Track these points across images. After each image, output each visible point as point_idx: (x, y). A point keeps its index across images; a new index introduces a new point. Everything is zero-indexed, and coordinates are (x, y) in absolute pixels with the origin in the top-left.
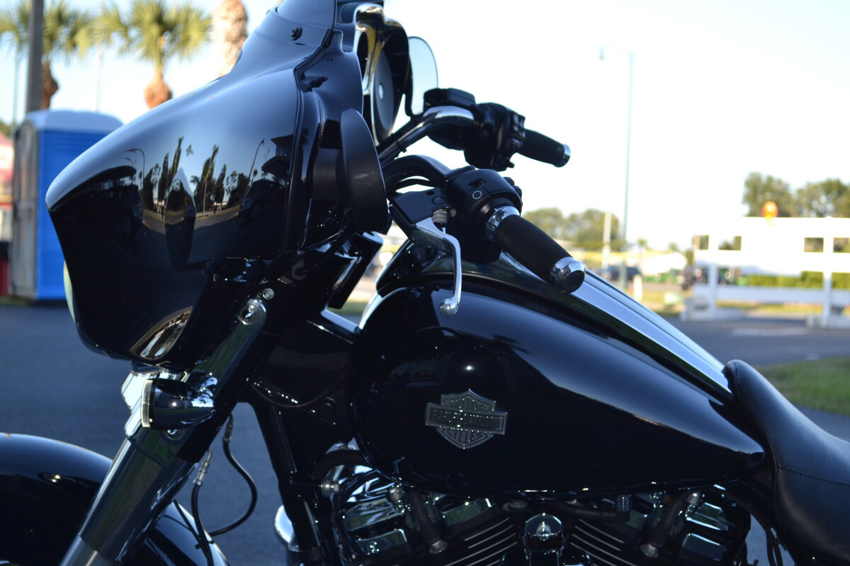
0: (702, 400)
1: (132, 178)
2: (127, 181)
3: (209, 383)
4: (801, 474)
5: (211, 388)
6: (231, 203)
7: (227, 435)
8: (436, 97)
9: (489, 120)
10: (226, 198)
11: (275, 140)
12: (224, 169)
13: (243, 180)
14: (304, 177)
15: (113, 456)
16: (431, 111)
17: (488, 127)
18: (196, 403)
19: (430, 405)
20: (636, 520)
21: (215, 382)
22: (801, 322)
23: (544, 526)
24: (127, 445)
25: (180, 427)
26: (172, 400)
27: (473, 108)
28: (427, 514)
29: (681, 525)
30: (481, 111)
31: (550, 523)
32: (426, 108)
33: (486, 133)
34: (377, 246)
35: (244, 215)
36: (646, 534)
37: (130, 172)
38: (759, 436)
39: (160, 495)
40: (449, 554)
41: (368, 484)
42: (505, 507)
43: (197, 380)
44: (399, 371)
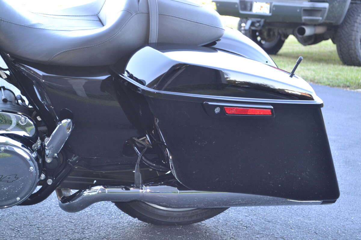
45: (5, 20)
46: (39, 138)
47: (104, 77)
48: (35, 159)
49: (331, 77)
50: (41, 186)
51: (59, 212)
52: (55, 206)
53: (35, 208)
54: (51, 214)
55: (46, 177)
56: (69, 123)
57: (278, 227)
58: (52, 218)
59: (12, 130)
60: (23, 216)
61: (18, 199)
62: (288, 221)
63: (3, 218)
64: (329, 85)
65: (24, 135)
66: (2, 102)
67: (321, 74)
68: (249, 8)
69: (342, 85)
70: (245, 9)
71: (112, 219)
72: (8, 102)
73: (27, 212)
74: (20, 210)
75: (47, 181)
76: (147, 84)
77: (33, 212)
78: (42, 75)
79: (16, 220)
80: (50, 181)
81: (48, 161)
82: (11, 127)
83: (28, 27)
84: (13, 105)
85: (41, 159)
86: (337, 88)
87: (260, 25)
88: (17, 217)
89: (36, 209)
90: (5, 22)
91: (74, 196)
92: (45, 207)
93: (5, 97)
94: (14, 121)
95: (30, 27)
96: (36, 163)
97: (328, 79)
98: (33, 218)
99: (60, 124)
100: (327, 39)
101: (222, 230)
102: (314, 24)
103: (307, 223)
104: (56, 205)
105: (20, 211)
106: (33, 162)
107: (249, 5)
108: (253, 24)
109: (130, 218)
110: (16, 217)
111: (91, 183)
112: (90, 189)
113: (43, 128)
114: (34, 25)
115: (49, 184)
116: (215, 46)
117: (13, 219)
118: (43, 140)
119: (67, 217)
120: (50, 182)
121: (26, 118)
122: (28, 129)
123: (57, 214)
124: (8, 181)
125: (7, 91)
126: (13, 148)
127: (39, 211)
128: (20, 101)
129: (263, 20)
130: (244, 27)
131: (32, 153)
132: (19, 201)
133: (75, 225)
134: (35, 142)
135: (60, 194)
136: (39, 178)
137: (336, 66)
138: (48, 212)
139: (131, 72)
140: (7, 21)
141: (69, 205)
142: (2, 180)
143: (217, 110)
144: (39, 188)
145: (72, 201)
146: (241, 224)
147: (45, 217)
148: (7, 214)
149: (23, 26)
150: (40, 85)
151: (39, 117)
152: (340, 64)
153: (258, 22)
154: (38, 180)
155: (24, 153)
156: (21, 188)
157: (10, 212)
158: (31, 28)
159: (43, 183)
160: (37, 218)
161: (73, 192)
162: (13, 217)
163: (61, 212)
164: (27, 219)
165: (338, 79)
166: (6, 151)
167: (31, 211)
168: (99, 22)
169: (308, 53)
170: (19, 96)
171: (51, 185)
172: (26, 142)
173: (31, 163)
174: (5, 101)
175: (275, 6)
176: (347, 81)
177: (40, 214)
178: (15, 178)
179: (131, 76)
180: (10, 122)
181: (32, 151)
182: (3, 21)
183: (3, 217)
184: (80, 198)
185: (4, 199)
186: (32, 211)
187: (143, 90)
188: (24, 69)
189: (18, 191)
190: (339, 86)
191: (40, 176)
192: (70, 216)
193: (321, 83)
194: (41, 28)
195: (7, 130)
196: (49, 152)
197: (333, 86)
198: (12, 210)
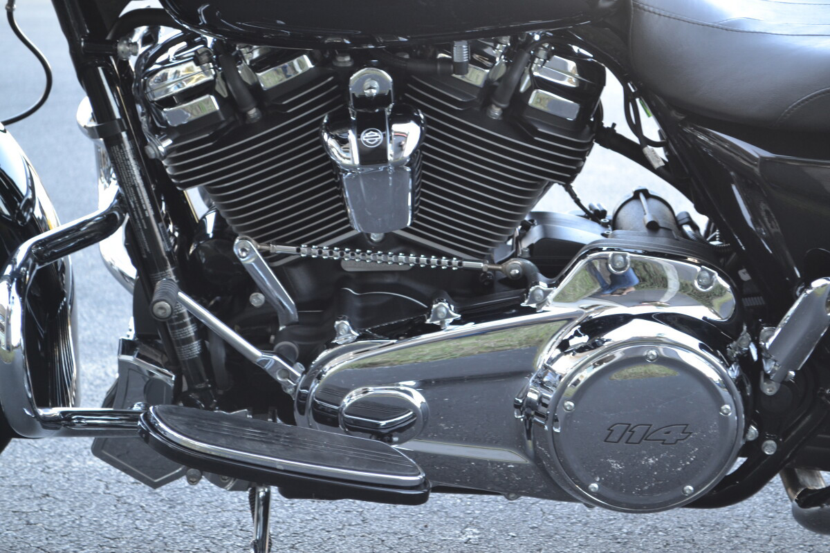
4: (660, 15)
41: (174, 49)
45: (662, 13)
46: (745, 328)
48: (735, 383)
50: (744, 459)
51: (777, 530)
52: (765, 515)
53: (710, 516)
54: (757, 535)
55: (759, 435)
58: (761, 546)
59: (670, 303)
60: (683, 537)
61: (688, 490)
63: (630, 539)
65: (705, 318)
66: (645, 230)
72: (661, 232)
73: (691, 525)
74: (673, 521)
75: (763, 445)
77: (708, 529)
78: (757, 156)
79: (665, 546)
80: (771, 445)
81: (769, 390)
82: (668, 296)
83: (722, 29)
84: (674, 238)
85: (749, 386)
88: (667, 538)
89: (714, 520)
90: (662, 17)
92: (738, 516)
93: (653, 216)
94: (674, 284)
95: (727, 30)
96: (737, 393)
98: (711, 542)
99: (809, 291)
104: (766, 513)
105: (672, 524)
106: (731, 392)
110: (664, 538)
113: (756, 302)
114: (737, 23)
115: (767, 453)
117: (658, 543)
119: (801, 546)
120: (770, 448)
121: (713, 274)
122: (717, 302)
123: (773, 538)
124: (664, 440)
125: (654, 202)
126: (676, 353)
127: (724, 526)
128: (687, 229)
131: (727, 367)
132: (690, 495)
134: (736, 336)
135: (792, 483)
136: (744, 436)
138: (748, 530)
140: (668, 14)
141: (819, 512)
142: (648, 438)
144: (741, 461)
145: (828, 505)
147: (742, 543)
148: (641, 529)
149: (708, 26)
151: (744, 270)
154: (742, 443)
155: (706, 365)
156: (691, 462)
157: (648, 525)
158: (730, 30)
159: (751, 449)
160: (721, 544)
162: (659, 538)
163: (783, 532)
164: (694, 546)
166: (661, 360)
167: (703, 526)
170: (685, 216)
171: (773, 455)
173: (724, 393)
174: (653, 227)
177: (728, 534)
178: (683, 433)
180: (664, 283)
181: (728, 363)
182: (657, 16)
183: (631, 536)
185: (649, 488)
186: (706, 524)
188: (706, 140)
189: (683, 469)
191: (746, 431)
192: (808, 543)
194: (757, 30)
195: (658, 303)
196: (775, 365)
198: (652, 520)
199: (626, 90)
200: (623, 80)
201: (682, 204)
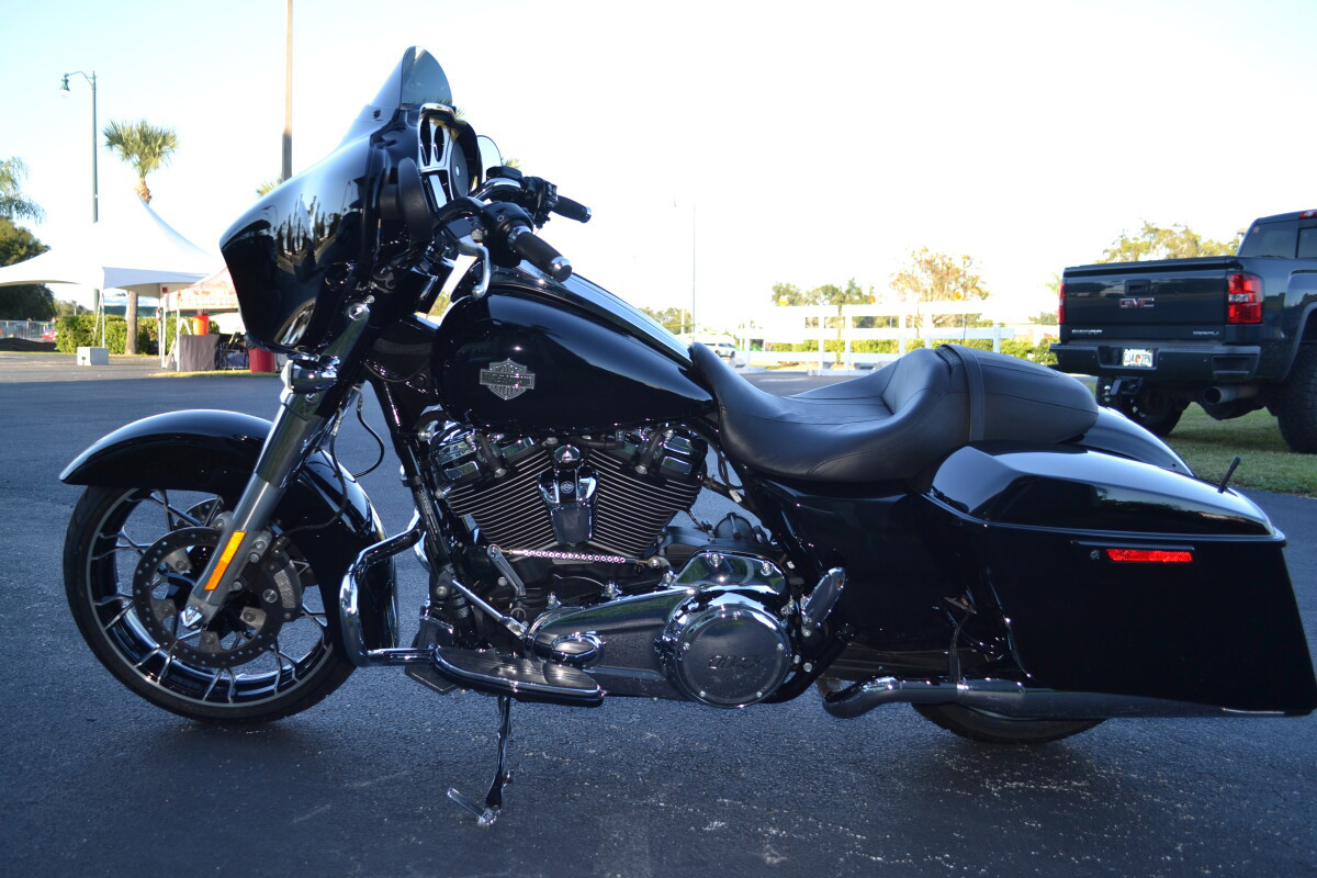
0: (674, 367)
1: (268, 231)
2: (265, 232)
3: (334, 363)
5: (335, 366)
6: (330, 235)
7: (359, 407)
8: (495, 172)
9: (531, 188)
10: (327, 232)
11: (356, 181)
12: (324, 214)
13: (336, 216)
14: (374, 205)
15: (272, 420)
16: (492, 181)
17: (530, 193)
18: (325, 375)
19: (482, 370)
20: (630, 449)
21: (338, 362)
22: (805, 374)
23: (567, 454)
24: (283, 408)
25: (315, 391)
26: (309, 373)
27: (520, 180)
28: (491, 451)
29: (661, 452)
30: (524, 181)
31: (572, 451)
32: (487, 180)
33: (529, 197)
34: (450, 269)
35: (339, 239)
36: (637, 459)
37: (266, 225)
38: (710, 389)
39: (306, 443)
40: (507, 477)
41: (453, 434)
42: (544, 444)
43: (326, 361)
44: (462, 350)
46: (791, 597)
47: (894, 499)
48: (785, 631)
49: (1272, 474)
50: (795, 674)
55: (802, 660)
56: (841, 573)
57: (1200, 752)
59: (749, 583)
61: (759, 694)
62: (1219, 742)
64: (1270, 489)
65: (767, 593)
66: (733, 538)
67: (1254, 470)
68: (1116, 360)
69: (1294, 488)
70: (1109, 360)
71: (907, 729)
72: (741, 539)
75: (804, 666)
76: (970, 511)
78: (796, 496)
80: (809, 666)
81: (807, 633)
82: (746, 580)
83: (774, 420)
84: (748, 544)
85: (794, 631)
86: (1286, 494)
87: (1136, 387)
90: (739, 414)
91: (847, 693)
93: (738, 530)
94: (750, 569)
96: (787, 637)
97: (1268, 478)
99: (827, 576)
100: (1260, 407)
101: (1099, 756)
102: (1235, 382)
103: (1253, 747)
106: (782, 636)
107: (1116, 353)
108: (1123, 386)
109: (936, 729)
111: (874, 670)
112: (873, 681)
113: (798, 581)
114: (783, 417)
115: (806, 671)
116: (1083, 442)
118: (797, 599)
120: (808, 668)
121: (770, 566)
122: (774, 582)
124: (743, 666)
125: (739, 521)
126: (751, 614)
128: (759, 536)
129: (1141, 379)
130: (1109, 390)
131: (780, 621)
132: (760, 698)
133: (846, 737)
134: (786, 602)
135: (823, 688)
136: (792, 660)
137: (1279, 454)
139: (939, 489)
141: (838, 706)
142: (734, 665)
143: (1094, 554)
144: (792, 674)
145: (844, 701)
146: (1134, 745)
149: (766, 419)
150: (792, 511)
151: (790, 562)
152: (1286, 451)
153: (1134, 382)
154: (790, 664)
155: (767, 620)
156: (763, 678)
158: (779, 421)
159: (797, 668)
161: (845, 684)
165: (1285, 479)
166: (741, 618)
168: (884, 408)
169: (1225, 431)
170: (758, 529)
171: (809, 672)
172: (771, 604)
173: (779, 636)
174: (738, 536)
175: (1161, 354)
176: (1304, 482)
178: (755, 660)
179: (940, 496)
180: (745, 572)
181: (781, 618)
182: (735, 414)
184: (858, 696)
187: (965, 521)
189: (758, 681)
190: (1289, 491)
191: (793, 658)
193: (1255, 486)
194: (794, 421)
195: (742, 584)
196: (808, 620)
197: (1278, 491)
199: (720, 457)
200: (718, 451)
201: (755, 522)
